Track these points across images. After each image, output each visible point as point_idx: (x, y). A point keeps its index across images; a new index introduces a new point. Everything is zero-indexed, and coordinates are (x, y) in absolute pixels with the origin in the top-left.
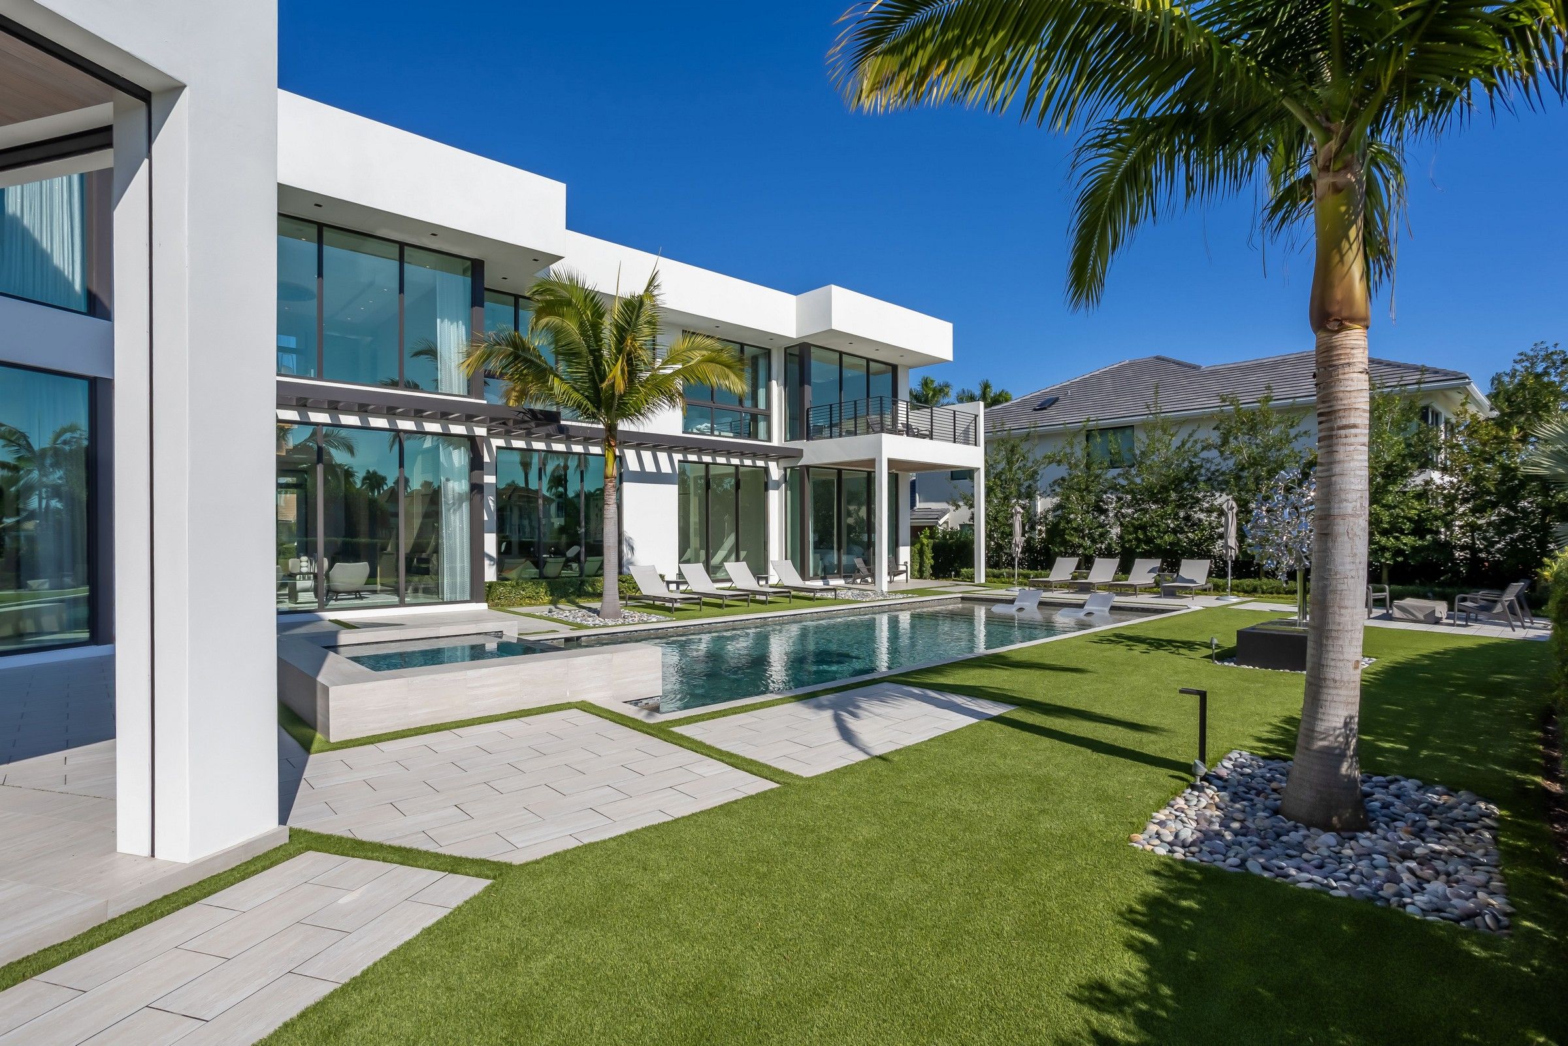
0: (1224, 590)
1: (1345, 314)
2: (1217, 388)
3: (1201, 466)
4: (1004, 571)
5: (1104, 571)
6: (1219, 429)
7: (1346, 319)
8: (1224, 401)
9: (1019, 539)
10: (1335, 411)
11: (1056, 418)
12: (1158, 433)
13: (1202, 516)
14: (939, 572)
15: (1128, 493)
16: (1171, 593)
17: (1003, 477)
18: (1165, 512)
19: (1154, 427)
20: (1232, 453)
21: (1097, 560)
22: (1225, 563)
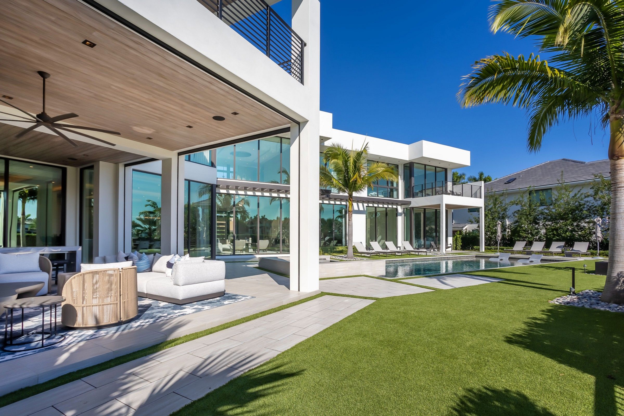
0: (596, 255)
1: (620, 155)
2: (593, 171)
3: (585, 204)
4: (493, 247)
5: (538, 246)
6: (593, 189)
7: (620, 156)
8: (596, 177)
9: (499, 234)
10: (617, 183)
11: (514, 186)
12: (563, 191)
13: (585, 225)
14: (464, 247)
15: (549, 216)
16: (569, 255)
17: (492, 211)
18: (567, 223)
19: (561, 189)
20: (600, 198)
21: (534, 242)
22: (596, 243)
